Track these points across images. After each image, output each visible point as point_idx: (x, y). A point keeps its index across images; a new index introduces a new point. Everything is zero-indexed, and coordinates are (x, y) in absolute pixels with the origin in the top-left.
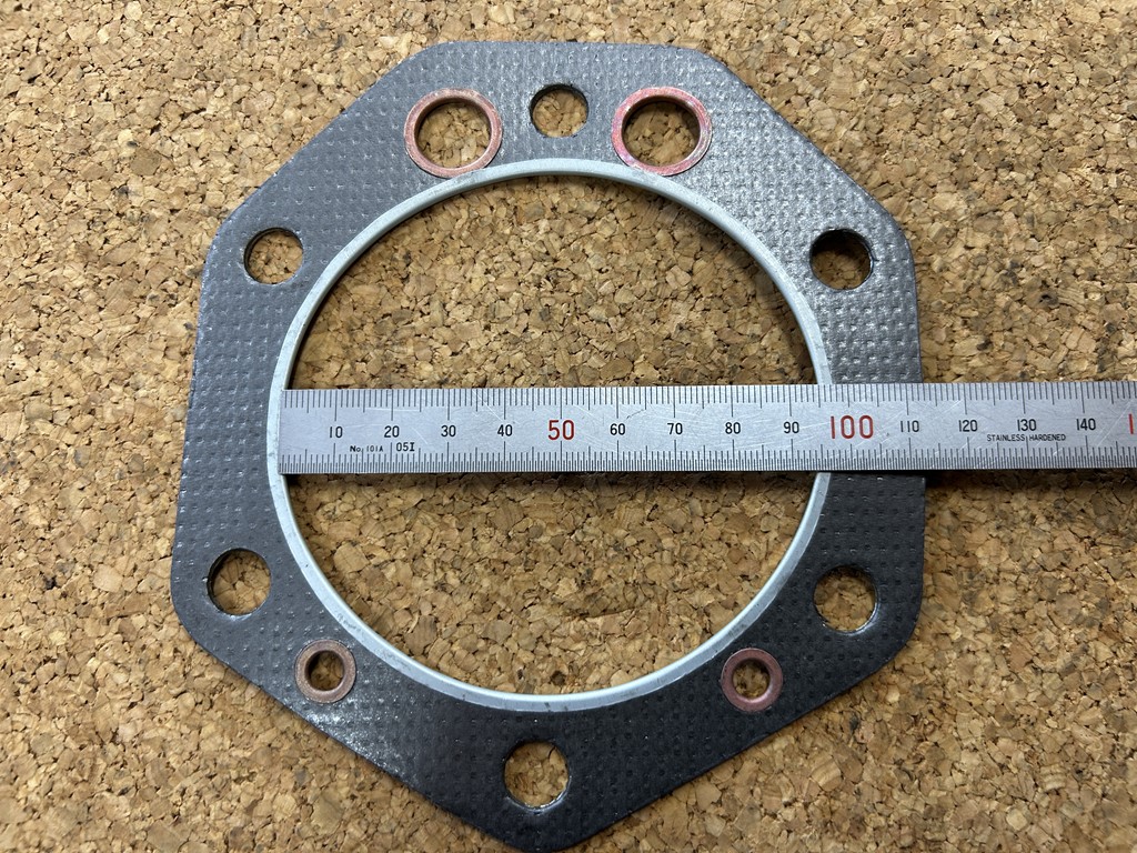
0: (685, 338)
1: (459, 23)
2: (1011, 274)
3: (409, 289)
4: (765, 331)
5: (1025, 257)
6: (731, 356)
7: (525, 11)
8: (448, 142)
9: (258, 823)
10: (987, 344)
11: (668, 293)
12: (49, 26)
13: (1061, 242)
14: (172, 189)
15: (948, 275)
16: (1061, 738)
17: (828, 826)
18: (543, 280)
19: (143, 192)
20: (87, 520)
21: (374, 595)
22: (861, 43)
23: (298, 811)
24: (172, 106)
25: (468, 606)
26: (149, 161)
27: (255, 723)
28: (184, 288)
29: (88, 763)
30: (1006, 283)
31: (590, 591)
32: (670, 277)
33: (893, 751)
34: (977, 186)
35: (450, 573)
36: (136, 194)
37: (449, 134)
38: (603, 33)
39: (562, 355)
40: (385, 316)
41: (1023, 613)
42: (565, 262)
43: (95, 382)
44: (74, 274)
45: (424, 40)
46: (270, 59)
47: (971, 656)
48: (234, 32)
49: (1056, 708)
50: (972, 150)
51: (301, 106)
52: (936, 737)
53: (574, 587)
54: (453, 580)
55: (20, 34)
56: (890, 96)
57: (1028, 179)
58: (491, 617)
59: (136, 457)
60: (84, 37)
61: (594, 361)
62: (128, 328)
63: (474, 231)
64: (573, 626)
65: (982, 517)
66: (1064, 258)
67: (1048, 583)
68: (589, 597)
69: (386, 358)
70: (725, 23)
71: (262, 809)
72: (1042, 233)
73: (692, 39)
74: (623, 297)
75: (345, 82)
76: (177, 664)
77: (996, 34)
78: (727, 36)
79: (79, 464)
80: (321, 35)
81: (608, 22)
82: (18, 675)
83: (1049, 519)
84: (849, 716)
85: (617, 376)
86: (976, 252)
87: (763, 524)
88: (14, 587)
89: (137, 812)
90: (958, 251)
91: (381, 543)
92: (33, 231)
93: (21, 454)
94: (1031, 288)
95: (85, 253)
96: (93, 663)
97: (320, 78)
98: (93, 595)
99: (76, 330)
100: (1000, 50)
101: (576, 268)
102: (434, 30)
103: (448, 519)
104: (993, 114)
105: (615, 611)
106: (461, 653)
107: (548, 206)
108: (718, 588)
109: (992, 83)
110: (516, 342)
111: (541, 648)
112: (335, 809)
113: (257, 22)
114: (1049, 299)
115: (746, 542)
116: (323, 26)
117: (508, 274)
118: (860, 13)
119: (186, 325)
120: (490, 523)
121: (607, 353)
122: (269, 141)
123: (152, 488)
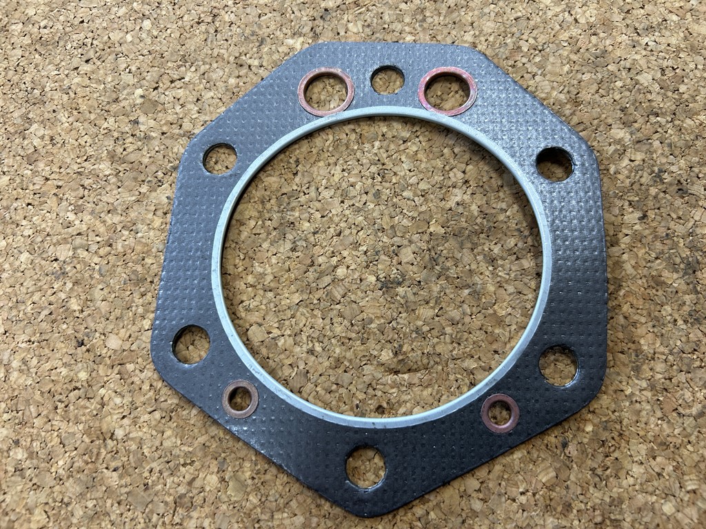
0: (460, 209)
1: (330, 32)
2: (658, 176)
3: (297, 179)
4: (509, 206)
5: (667, 166)
6: (488, 221)
7: (369, 26)
8: (322, 98)
9: (195, 492)
10: (645, 216)
11: (450, 184)
12: (98, 32)
13: (689, 158)
14: (163, 122)
15: (620, 176)
16: (696, 458)
17: (548, 508)
18: (376, 175)
19: (146, 123)
20: (104, 307)
21: (271, 356)
22: (566, 44)
23: (219, 485)
24: (166, 76)
25: (327, 364)
26: (151, 106)
27: (196, 431)
28: (167, 177)
29: (95, 451)
30: (655, 181)
31: (401, 357)
32: (451, 174)
33: (589, 462)
34: (636, 125)
35: (317, 344)
36: (143, 124)
37: (323, 93)
38: (414, 38)
39: (386, 218)
40: (283, 194)
41: (670, 379)
42: (389, 165)
43: (113, 229)
44: (105, 168)
45: (310, 41)
46: (222, 51)
47: (638, 405)
48: (203, 37)
49: (693, 438)
50: (633, 105)
51: (238, 77)
52: (616, 455)
53: (391, 354)
54: (318, 348)
55: (82, 36)
56: (583, 74)
57: (667, 122)
58: (340, 371)
59: (135, 272)
60: (118, 38)
61: (405, 222)
62: (134, 198)
63: (336, 147)
64: (390, 378)
65: (643, 320)
66: (691, 167)
67: (686, 361)
68: (400, 361)
69: (283, 218)
70: (485, 33)
71: (198, 483)
72: (677, 153)
73: (466, 42)
74: (423, 186)
75: (264, 64)
76: (151, 393)
77: (646, 40)
78: (486, 40)
79: (101, 275)
80: (252, 38)
81: (417, 32)
82: (57, 397)
83: (686, 322)
84: (561, 439)
85: (419, 231)
86: (637, 163)
87: (507, 320)
88: (59, 345)
89: (123, 482)
90: (626, 162)
91: (276, 325)
92: (83, 143)
93: (68, 268)
94: (671, 184)
95: (112, 157)
96: (102, 391)
97: (250, 62)
98: (105, 351)
99: (104, 198)
100: (649, 49)
101: (395, 169)
102: (316, 36)
103: (316, 312)
104: (646, 85)
105: (416, 371)
106: (322, 392)
107: (380, 134)
108: (479, 358)
109: (645, 67)
110: (359, 210)
111: (370, 391)
112: (243, 485)
113: (216, 31)
114: (682, 191)
115: (497, 331)
116: (253, 34)
117: (356, 171)
118: (565, 28)
119: (167, 197)
120: (340, 315)
121: (413, 218)
122: (220, 96)
123: (142, 289)
